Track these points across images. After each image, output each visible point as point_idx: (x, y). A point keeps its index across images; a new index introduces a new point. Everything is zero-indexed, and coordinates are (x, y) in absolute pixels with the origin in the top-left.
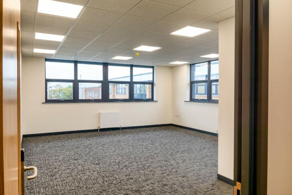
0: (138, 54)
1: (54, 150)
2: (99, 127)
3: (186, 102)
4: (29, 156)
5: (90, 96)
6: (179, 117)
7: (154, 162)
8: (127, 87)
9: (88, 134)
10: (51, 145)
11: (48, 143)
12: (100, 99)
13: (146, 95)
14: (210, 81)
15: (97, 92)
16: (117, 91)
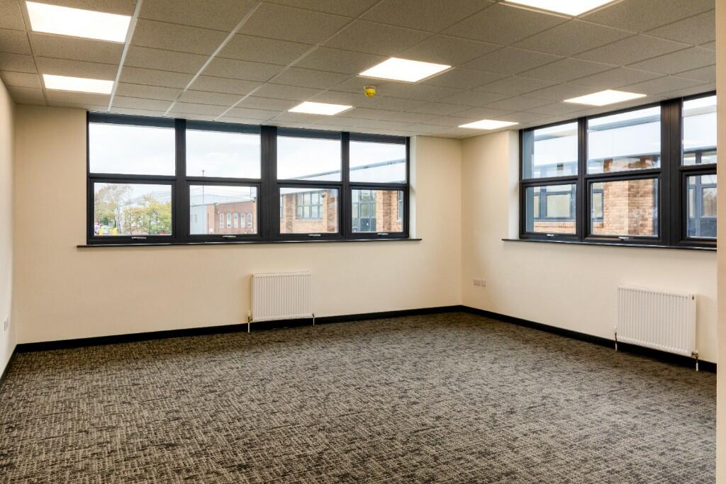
0: (372, 91)
1: (102, 402)
2: (250, 319)
3: (507, 242)
4: (13, 429)
5: (229, 226)
6: (484, 286)
7: (442, 460)
8: (324, 201)
9: (219, 339)
10: (97, 381)
11: (90, 373)
12: (255, 235)
13: (374, 221)
14: (586, 179)
15: (246, 214)
16: (296, 212)
